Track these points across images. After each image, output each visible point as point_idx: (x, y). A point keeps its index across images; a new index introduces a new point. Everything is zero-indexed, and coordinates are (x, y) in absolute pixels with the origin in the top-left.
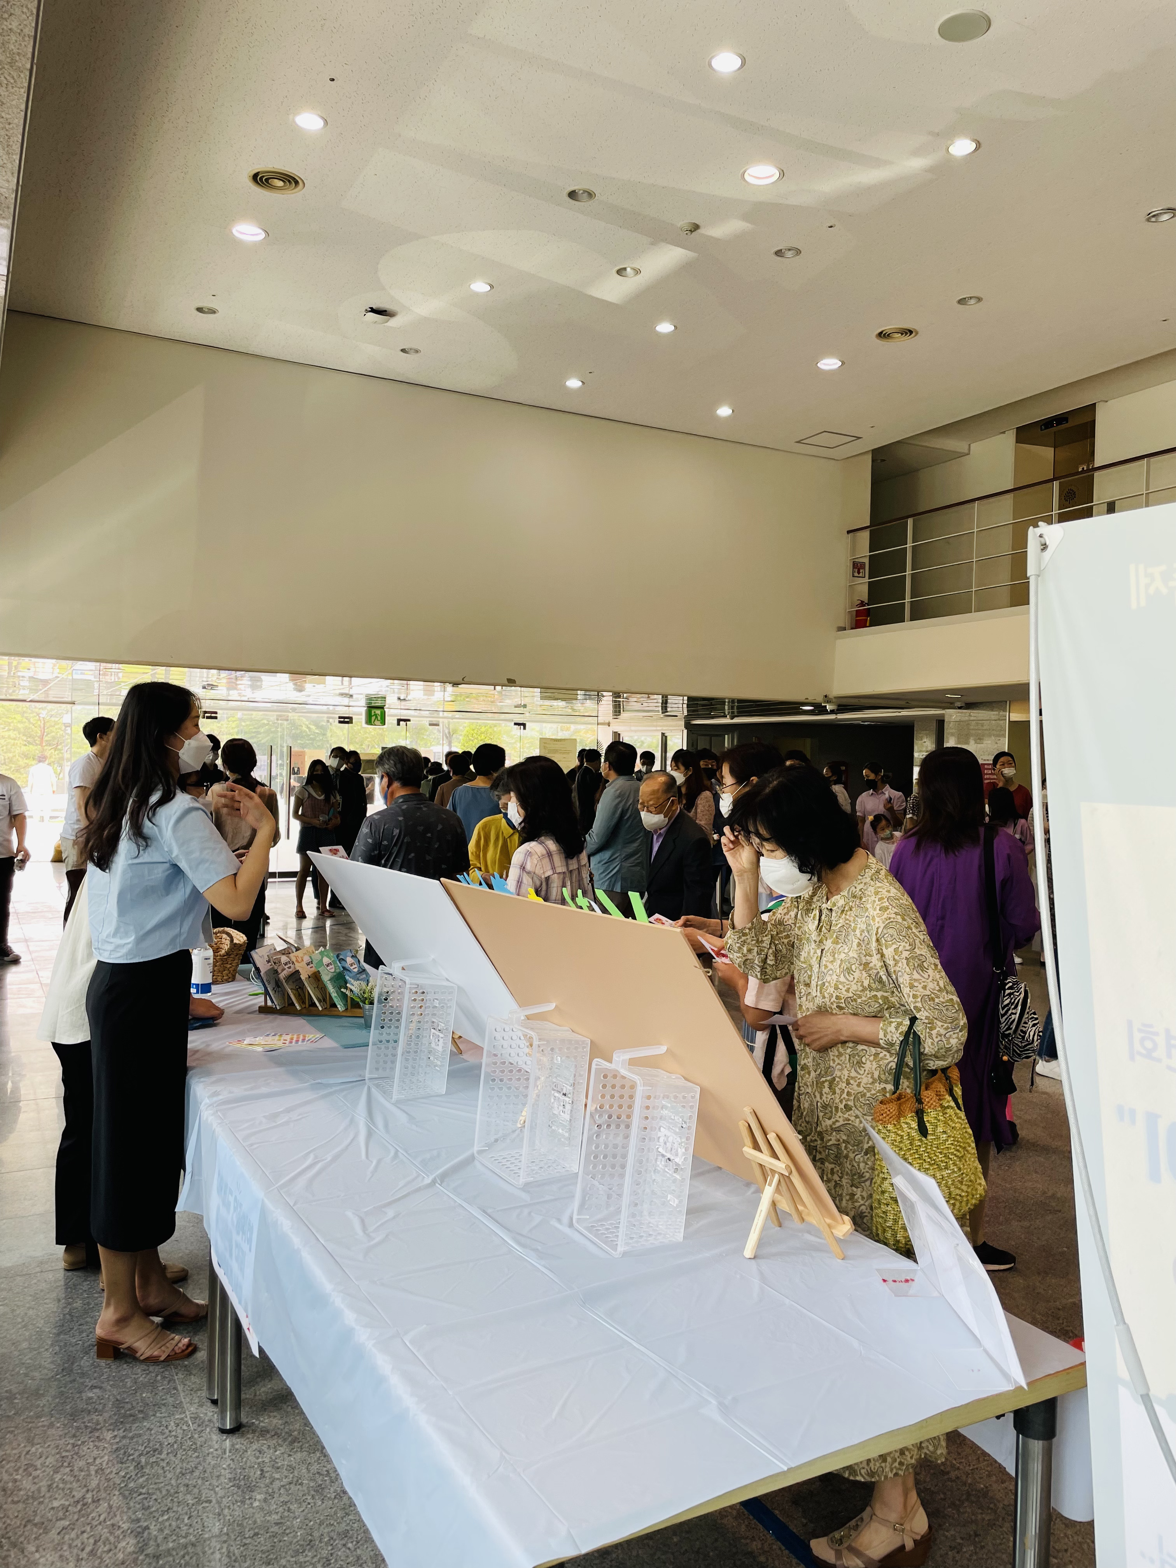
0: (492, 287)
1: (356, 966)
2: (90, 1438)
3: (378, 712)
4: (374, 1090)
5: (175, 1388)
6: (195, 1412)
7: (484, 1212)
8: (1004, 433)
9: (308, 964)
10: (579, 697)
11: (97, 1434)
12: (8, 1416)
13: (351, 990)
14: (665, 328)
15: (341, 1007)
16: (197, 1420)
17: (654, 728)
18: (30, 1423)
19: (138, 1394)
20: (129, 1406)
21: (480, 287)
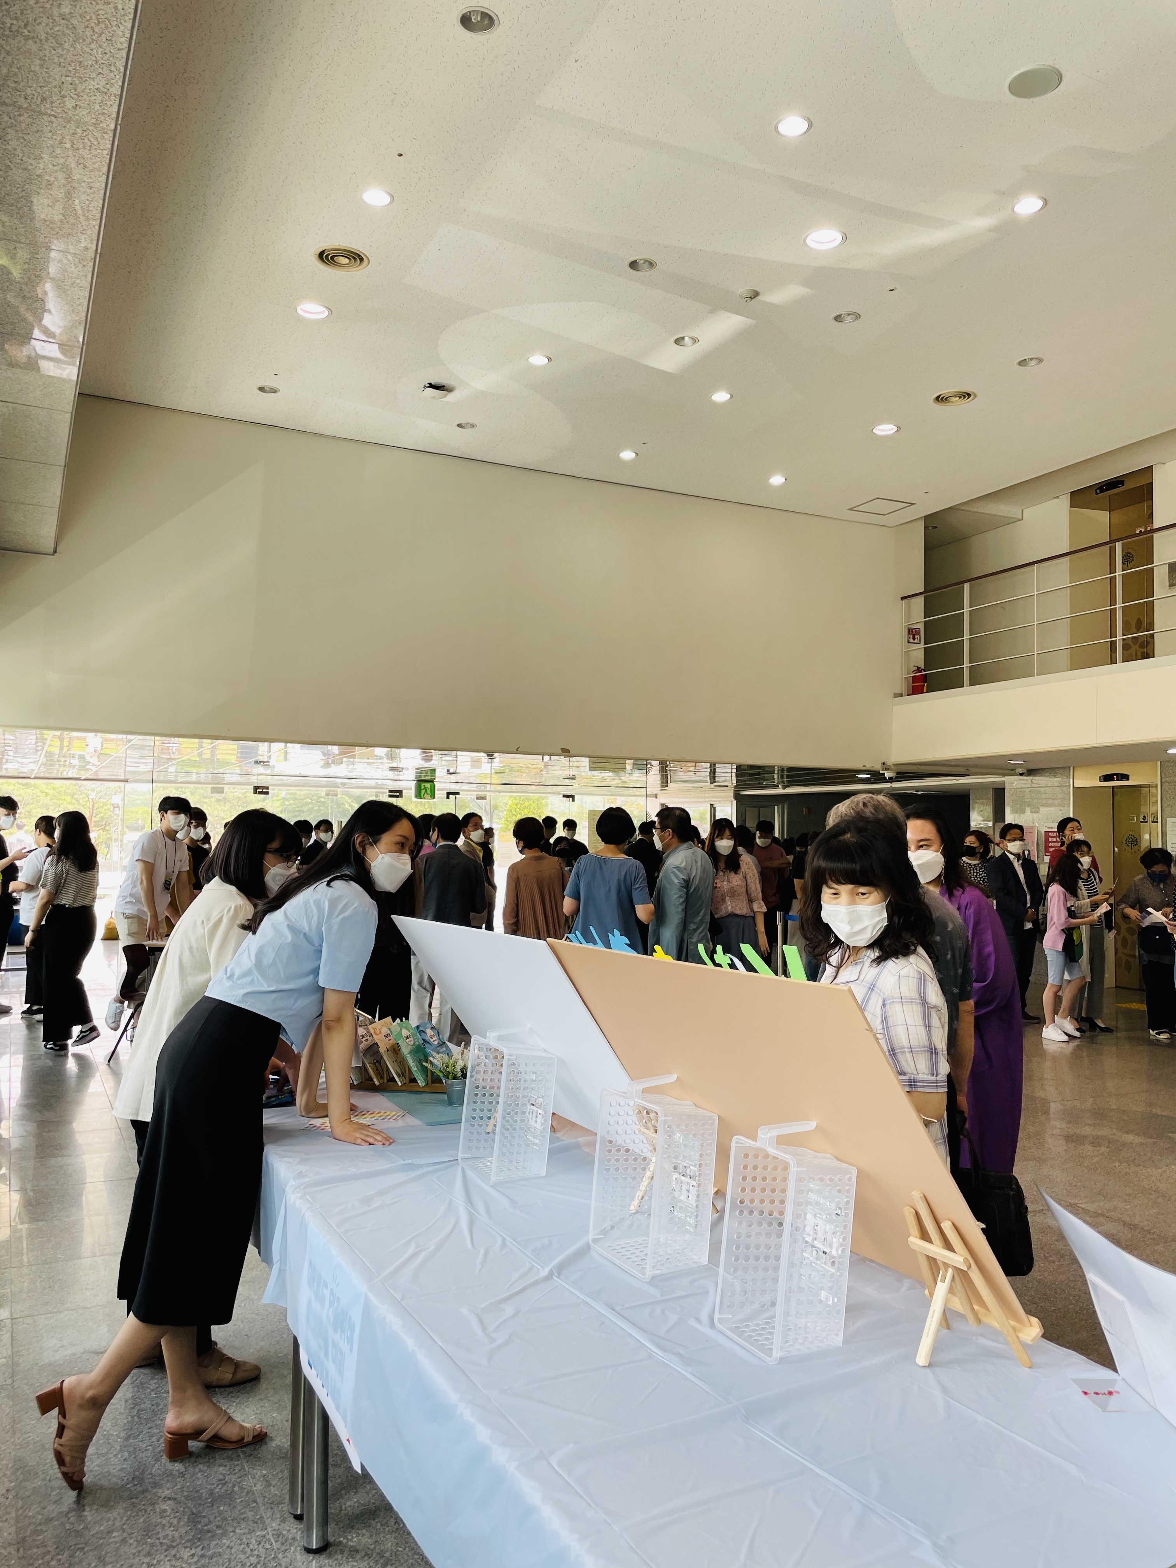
0: (550, 359)
1: (436, 1038)
2: (166, 1556)
3: (428, 785)
4: (469, 1172)
5: (255, 1501)
6: (277, 1528)
7: (613, 1310)
8: (1058, 497)
9: (386, 1036)
10: (628, 767)
11: (173, 1552)
12: (78, 1531)
13: (431, 1063)
14: (721, 397)
15: (421, 1083)
16: (281, 1537)
17: (703, 800)
18: (100, 1538)
19: (215, 1507)
20: (205, 1520)
21: (538, 360)
